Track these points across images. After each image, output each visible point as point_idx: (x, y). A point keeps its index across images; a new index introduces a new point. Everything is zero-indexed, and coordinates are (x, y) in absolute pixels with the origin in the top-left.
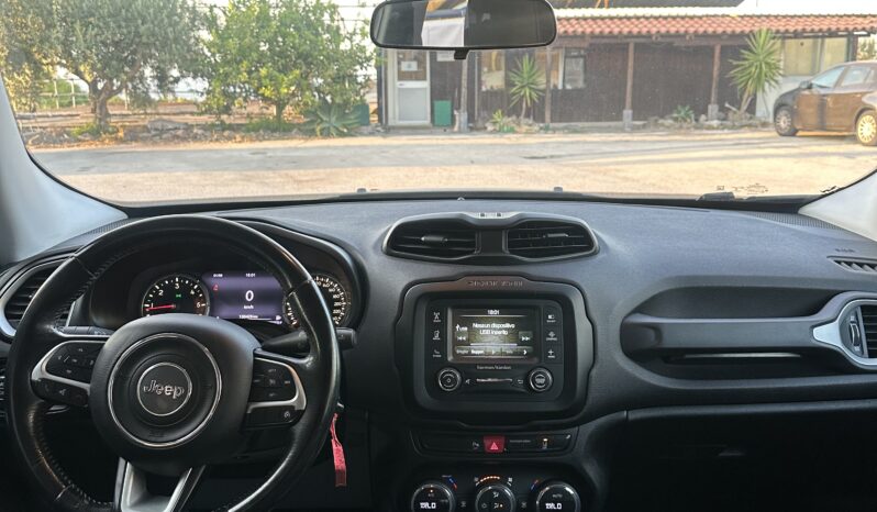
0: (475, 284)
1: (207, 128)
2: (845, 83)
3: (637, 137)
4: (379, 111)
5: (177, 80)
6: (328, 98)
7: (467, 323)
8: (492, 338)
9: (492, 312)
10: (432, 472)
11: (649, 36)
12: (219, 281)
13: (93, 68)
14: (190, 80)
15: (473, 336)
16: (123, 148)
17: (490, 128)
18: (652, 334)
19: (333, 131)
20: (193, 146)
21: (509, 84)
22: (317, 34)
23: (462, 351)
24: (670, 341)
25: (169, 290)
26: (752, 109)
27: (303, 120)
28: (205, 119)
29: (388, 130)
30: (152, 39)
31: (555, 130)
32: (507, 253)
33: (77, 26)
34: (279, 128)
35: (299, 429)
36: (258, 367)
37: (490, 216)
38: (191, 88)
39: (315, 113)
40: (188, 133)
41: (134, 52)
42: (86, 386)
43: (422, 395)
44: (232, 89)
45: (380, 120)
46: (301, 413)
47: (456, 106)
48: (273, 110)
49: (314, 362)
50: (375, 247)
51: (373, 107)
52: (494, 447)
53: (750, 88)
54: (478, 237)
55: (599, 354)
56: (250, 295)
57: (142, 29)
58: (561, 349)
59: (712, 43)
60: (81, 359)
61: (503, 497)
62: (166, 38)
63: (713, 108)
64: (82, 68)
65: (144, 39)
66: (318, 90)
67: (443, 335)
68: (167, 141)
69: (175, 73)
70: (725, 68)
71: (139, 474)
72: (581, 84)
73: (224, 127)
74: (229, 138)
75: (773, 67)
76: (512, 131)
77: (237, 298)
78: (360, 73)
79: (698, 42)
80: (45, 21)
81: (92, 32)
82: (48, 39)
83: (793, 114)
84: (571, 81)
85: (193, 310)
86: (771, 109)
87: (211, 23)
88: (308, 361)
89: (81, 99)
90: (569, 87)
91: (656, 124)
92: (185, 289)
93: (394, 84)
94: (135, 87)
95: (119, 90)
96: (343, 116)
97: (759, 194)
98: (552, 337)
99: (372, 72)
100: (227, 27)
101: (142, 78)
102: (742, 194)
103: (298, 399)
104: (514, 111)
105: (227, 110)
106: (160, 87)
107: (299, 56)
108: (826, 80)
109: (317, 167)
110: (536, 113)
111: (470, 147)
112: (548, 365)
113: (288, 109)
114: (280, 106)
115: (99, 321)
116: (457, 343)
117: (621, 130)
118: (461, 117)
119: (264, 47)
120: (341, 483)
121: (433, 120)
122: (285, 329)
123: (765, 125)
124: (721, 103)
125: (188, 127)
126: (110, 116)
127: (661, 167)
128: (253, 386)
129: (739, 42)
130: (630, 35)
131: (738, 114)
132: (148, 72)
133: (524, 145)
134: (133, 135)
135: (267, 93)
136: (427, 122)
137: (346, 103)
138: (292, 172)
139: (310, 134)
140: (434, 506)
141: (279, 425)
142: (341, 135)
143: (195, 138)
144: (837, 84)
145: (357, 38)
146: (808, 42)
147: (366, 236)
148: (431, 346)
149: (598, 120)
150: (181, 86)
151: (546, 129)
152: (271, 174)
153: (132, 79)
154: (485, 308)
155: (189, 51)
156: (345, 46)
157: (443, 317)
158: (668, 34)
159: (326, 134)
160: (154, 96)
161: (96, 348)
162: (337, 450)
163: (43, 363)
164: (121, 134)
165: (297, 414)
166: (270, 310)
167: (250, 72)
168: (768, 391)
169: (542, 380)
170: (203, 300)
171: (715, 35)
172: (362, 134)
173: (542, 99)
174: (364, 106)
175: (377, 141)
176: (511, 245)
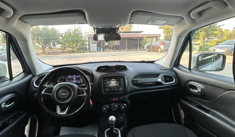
0: (110, 75)
1: (62, 52)
2: (156, 44)
3: (128, 52)
4: (89, 49)
5: (56, 45)
6: (81, 47)
7: (109, 81)
8: (113, 83)
9: (113, 79)
10: (105, 104)
11: (129, 37)
12: (69, 77)
13: (42, 43)
14: (58, 45)
15: (110, 83)
16: (48, 56)
17: (106, 51)
18: (136, 81)
19: (82, 52)
20: (59, 55)
21: (109, 44)
22: (79, 37)
23: (109, 85)
24: (138, 82)
25: (62, 78)
26: (144, 48)
27: (77, 50)
28: (61, 51)
29: (90, 52)
30: (52, 39)
31: (116, 51)
32: (115, 71)
33: (39, 36)
34: (73, 52)
35: (85, 99)
36: (78, 90)
37: (112, 65)
38: (59, 46)
39: (79, 49)
40: (58, 53)
41: (49, 41)
42: (51, 94)
43: (103, 92)
44: (65, 46)
45: (89, 50)
46: (86, 96)
47: (101, 48)
48: (72, 49)
49: (87, 88)
50: (94, 70)
51: (88, 48)
52: (114, 99)
53: (143, 45)
54: (110, 68)
55: (129, 85)
56: (74, 79)
57: (50, 37)
58: (123, 84)
59: (138, 38)
60: (50, 90)
61: (116, 107)
62: (54, 38)
63: (138, 48)
64: (40, 43)
65: (51, 39)
66: (79, 46)
67: (106, 83)
68: (55, 54)
69: (56, 44)
70: (140, 42)
71: (60, 107)
72: (119, 44)
73: (64, 52)
74: (65, 54)
75: (146, 42)
76: (110, 51)
77: (72, 79)
78: (86, 43)
79: (136, 38)
80: (34, 36)
81: (42, 38)
82: (34, 39)
83: (149, 48)
84: (118, 44)
85: (66, 82)
86: (146, 47)
87: (62, 36)
88: (86, 88)
89: (40, 48)
90: (118, 45)
91: (131, 50)
92: (64, 78)
93: (91, 45)
94: (49, 46)
95: (47, 46)
96: (83, 50)
97: (148, 60)
98: (122, 82)
99: (88, 43)
100: (64, 37)
101: (50, 45)
102: (146, 61)
103: (85, 94)
104: (110, 48)
105: (65, 49)
106: (53, 46)
107: (76, 40)
108: (154, 44)
109: (79, 58)
110: (113, 49)
111: (103, 54)
112: (122, 87)
113: (74, 49)
114: (73, 49)
115: (51, 84)
116: (108, 84)
117: (126, 51)
118: (102, 49)
119: (70, 40)
120: (91, 106)
121: (97, 50)
122: (80, 84)
123: (146, 50)
124: (139, 47)
125: (58, 52)
126: (45, 51)
127: (132, 56)
128: (78, 93)
129: (142, 38)
130: (126, 37)
131: (142, 49)
132: (51, 44)
133: (112, 54)
134: (49, 54)
135: (71, 46)
136: (96, 50)
137: (84, 48)
138: (76, 59)
139: (78, 52)
140: (105, 109)
141: (82, 99)
142: (83, 53)
143: (60, 54)
144: (155, 44)
145: (85, 38)
146: (151, 38)
147: (93, 69)
148: (104, 85)
149: (122, 50)
150: (57, 46)
151: (115, 51)
152: (72, 59)
153: (49, 45)
154: (112, 79)
155: (58, 40)
156: (83, 39)
157: (106, 81)
158: (131, 37)
159: (81, 52)
160: (52, 47)
161: (52, 88)
162: (91, 101)
163: (43, 91)
164: (47, 54)
165: (85, 97)
166: (78, 81)
167: (68, 43)
168: (152, 88)
169: (121, 89)
170: (67, 80)
171: (138, 37)
172: (86, 52)
173: (114, 47)
174: (86, 48)
175: (89, 53)
176: (115, 69)
